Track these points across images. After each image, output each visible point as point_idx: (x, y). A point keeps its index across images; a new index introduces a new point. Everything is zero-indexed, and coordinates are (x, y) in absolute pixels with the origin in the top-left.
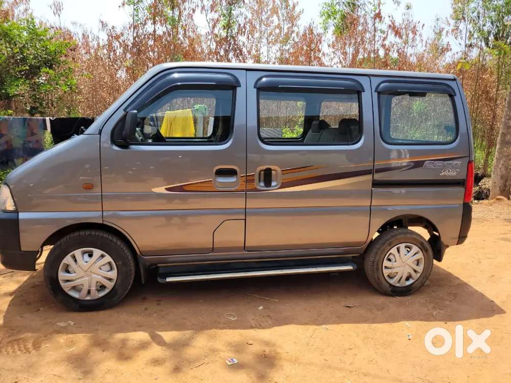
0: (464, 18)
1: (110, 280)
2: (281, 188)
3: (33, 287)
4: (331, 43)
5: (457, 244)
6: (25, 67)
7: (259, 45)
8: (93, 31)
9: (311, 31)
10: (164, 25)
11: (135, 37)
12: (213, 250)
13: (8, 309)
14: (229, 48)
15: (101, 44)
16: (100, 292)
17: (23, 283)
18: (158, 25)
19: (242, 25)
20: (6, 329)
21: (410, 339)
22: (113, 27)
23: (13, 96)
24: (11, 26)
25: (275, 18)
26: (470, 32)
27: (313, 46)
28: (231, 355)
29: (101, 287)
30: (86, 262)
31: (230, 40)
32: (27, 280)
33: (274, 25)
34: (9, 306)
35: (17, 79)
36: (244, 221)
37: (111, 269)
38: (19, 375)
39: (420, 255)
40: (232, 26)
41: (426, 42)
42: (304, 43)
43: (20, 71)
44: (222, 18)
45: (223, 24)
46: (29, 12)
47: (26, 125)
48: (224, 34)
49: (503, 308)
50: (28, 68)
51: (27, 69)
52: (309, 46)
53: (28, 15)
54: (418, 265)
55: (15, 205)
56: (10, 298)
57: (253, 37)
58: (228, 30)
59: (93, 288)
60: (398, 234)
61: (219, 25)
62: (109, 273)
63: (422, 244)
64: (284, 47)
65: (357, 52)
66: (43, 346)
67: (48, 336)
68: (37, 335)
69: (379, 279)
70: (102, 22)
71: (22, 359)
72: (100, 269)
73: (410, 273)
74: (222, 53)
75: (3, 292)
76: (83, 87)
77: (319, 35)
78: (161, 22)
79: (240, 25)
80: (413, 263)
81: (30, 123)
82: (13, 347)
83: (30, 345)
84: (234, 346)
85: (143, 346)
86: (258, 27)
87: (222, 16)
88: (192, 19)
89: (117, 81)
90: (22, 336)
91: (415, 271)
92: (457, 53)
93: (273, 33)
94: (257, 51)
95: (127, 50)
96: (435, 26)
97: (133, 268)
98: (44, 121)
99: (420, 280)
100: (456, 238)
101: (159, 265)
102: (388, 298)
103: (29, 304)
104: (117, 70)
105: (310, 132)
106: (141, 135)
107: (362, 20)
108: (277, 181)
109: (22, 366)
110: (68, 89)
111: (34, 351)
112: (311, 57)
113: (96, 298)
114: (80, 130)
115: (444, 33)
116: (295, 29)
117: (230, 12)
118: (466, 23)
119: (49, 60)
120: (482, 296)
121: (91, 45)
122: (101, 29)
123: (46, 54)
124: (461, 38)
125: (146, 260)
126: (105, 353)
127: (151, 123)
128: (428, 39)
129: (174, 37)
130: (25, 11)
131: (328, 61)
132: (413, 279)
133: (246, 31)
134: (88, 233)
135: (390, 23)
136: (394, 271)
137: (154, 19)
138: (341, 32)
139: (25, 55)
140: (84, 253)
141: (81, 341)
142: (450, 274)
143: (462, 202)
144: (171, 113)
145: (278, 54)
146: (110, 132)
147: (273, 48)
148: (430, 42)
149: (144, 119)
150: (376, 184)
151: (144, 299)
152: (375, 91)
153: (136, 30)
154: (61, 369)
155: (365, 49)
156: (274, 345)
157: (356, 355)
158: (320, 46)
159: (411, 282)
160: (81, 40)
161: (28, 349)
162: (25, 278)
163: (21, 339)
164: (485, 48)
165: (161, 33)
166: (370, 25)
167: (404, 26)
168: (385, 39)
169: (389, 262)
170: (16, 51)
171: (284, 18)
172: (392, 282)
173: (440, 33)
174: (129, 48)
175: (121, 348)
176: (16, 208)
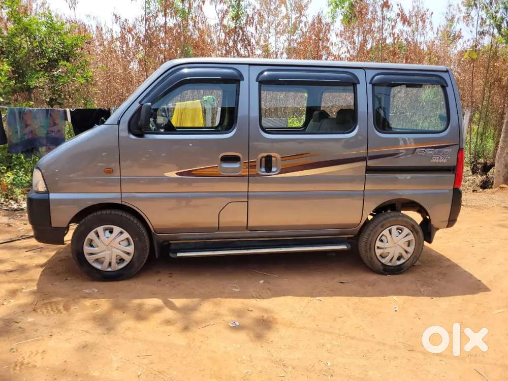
0: (476, 5)
1: (128, 254)
2: (280, 173)
3: (60, 261)
4: (338, 32)
5: (447, 227)
6: (44, 60)
7: (267, 35)
8: (107, 25)
9: (320, 22)
10: (175, 18)
11: (147, 30)
12: (219, 229)
13: (40, 278)
14: (238, 39)
15: (115, 36)
16: (119, 265)
17: (51, 258)
18: (169, 18)
19: (251, 16)
20: (40, 294)
21: (396, 311)
22: (126, 20)
23: (33, 88)
24: (30, 20)
25: (283, 9)
26: (482, 19)
27: (321, 35)
28: (234, 319)
29: (120, 260)
30: (108, 238)
31: (239, 31)
32: (55, 254)
33: (282, 15)
34: (41, 275)
35: (37, 72)
36: (247, 203)
37: (129, 244)
38: (54, 330)
39: (411, 237)
40: (240, 17)
41: (438, 29)
42: (312, 32)
43: (40, 64)
44: (231, 9)
45: (232, 15)
46: (46, 6)
47: (49, 116)
48: (232, 25)
49: (489, 287)
50: (47, 61)
51: (45, 63)
52: (317, 35)
53: (45, 9)
54: (409, 246)
55: (47, 187)
56: (41, 270)
57: (261, 27)
58: (236, 21)
59: (114, 261)
60: (390, 217)
61: (229, 16)
62: (127, 248)
63: (413, 226)
64: (292, 37)
65: (365, 41)
66: (72, 308)
67: (75, 301)
68: (67, 299)
69: (371, 259)
70: (116, 15)
71: (55, 318)
72: (120, 244)
73: (401, 254)
74: (231, 44)
75: (34, 265)
76: (98, 79)
77: (327, 24)
78: (171, 14)
79: (248, 16)
80: (404, 244)
81: (52, 114)
82: (46, 308)
83: (61, 307)
84: (237, 312)
85: (157, 309)
86: (266, 17)
87: (231, 7)
88: (202, 11)
89: (130, 73)
90: (54, 300)
91: (406, 252)
92: (468, 40)
93: (282, 23)
94: (265, 41)
95: (140, 42)
96: (447, 13)
97: (148, 244)
98: (65, 112)
99: (411, 260)
100: (446, 221)
101: (170, 242)
102: (380, 276)
103: (57, 274)
104: (130, 62)
105: (311, 122)
106: (155, 125)
107: (371, 9)
108: (277, 167)
109: (55, 323)
110: (84, 81)
111: (65, 312)
112: (319, 46)
113: (117, 269)
114: (100, 120)
115: (456, 20)
116: (303, 19)
117: (239, 3)
118: (478, 9)
119: (66, 53)
120: (471, 276)
121: (105, 37)
122: (114, 21)
123: (63, 48)
124: (473, 25)
125: (160, 237)
126: (125, 315)
127: (163, 114)
128: (440, 27)
129: (184, 30)
130: (42, 6)
131: (336, 50)
132: (404, 259)
133: (254, 22)
134: (108, 212)
135: (399, 12)
136: (386, 251)
137: (165, 11)
138: (349, 22)
139: (44, 48)
140: (106, 230)
141: (104, 305)
142: (442, 256)
143: (452, 188)
144: (181, 104)
145: (286, 44)
146: (127, 122)
147: (281, 38)
148: (442, 29)
149: (156, 110)
150: (369, 170)
151: (158, 272)
152: (370, 84)
153: (148, 23)
154: (88, 326)
155: (373, 38)
156: (271, 312)
157: (344, 322)
158: (329, 35)
159: (402, 261)
160: (95, 33)
161: (60, 310)
162: (53, 253)
163: (53, 302)
164: (497, 35)
165: (172, 25)
166: (379, 13)
167: (414, 14)
168: (393, 27)
169: (381, 243)
170: (35, 45)
171: (292, 8)
172: (383, 261)
173: (451, 20)
174: (141, 40)
175: (139, 310)
176: (48, 190)
